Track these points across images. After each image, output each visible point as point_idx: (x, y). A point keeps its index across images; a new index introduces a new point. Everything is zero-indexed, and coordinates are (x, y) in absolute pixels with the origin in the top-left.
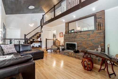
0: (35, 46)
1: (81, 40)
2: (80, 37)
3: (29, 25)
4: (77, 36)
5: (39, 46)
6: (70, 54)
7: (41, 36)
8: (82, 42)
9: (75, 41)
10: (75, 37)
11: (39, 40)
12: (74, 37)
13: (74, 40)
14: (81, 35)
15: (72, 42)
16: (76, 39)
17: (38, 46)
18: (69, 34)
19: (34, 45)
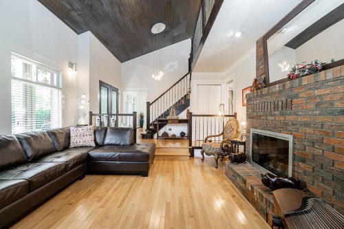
0: (170, 133)
1: (320, 119)
2: (312, 106)
3: (153, 76)
4: (297, 96)
5: (183, 134)
6: (250, 188)
7: (189, 105)
8: (328, 134)
9: (287, 124)
10: (287, 106)
11: (183, 115)
12: (280, 103)
13: (282, 118)
14: (317, 92)
15: (274, 129)
16: (292, 118)
17: (178, 135)
18: (262, 92)
19: (170, 130)
